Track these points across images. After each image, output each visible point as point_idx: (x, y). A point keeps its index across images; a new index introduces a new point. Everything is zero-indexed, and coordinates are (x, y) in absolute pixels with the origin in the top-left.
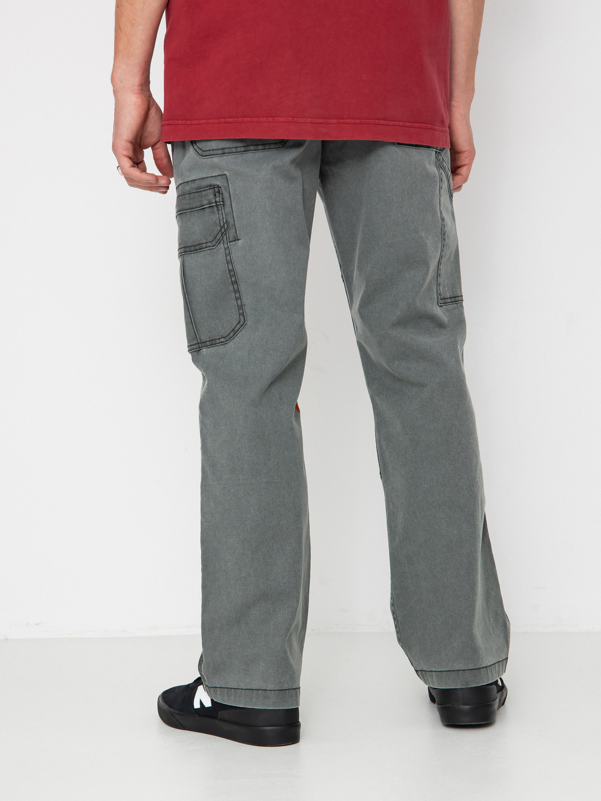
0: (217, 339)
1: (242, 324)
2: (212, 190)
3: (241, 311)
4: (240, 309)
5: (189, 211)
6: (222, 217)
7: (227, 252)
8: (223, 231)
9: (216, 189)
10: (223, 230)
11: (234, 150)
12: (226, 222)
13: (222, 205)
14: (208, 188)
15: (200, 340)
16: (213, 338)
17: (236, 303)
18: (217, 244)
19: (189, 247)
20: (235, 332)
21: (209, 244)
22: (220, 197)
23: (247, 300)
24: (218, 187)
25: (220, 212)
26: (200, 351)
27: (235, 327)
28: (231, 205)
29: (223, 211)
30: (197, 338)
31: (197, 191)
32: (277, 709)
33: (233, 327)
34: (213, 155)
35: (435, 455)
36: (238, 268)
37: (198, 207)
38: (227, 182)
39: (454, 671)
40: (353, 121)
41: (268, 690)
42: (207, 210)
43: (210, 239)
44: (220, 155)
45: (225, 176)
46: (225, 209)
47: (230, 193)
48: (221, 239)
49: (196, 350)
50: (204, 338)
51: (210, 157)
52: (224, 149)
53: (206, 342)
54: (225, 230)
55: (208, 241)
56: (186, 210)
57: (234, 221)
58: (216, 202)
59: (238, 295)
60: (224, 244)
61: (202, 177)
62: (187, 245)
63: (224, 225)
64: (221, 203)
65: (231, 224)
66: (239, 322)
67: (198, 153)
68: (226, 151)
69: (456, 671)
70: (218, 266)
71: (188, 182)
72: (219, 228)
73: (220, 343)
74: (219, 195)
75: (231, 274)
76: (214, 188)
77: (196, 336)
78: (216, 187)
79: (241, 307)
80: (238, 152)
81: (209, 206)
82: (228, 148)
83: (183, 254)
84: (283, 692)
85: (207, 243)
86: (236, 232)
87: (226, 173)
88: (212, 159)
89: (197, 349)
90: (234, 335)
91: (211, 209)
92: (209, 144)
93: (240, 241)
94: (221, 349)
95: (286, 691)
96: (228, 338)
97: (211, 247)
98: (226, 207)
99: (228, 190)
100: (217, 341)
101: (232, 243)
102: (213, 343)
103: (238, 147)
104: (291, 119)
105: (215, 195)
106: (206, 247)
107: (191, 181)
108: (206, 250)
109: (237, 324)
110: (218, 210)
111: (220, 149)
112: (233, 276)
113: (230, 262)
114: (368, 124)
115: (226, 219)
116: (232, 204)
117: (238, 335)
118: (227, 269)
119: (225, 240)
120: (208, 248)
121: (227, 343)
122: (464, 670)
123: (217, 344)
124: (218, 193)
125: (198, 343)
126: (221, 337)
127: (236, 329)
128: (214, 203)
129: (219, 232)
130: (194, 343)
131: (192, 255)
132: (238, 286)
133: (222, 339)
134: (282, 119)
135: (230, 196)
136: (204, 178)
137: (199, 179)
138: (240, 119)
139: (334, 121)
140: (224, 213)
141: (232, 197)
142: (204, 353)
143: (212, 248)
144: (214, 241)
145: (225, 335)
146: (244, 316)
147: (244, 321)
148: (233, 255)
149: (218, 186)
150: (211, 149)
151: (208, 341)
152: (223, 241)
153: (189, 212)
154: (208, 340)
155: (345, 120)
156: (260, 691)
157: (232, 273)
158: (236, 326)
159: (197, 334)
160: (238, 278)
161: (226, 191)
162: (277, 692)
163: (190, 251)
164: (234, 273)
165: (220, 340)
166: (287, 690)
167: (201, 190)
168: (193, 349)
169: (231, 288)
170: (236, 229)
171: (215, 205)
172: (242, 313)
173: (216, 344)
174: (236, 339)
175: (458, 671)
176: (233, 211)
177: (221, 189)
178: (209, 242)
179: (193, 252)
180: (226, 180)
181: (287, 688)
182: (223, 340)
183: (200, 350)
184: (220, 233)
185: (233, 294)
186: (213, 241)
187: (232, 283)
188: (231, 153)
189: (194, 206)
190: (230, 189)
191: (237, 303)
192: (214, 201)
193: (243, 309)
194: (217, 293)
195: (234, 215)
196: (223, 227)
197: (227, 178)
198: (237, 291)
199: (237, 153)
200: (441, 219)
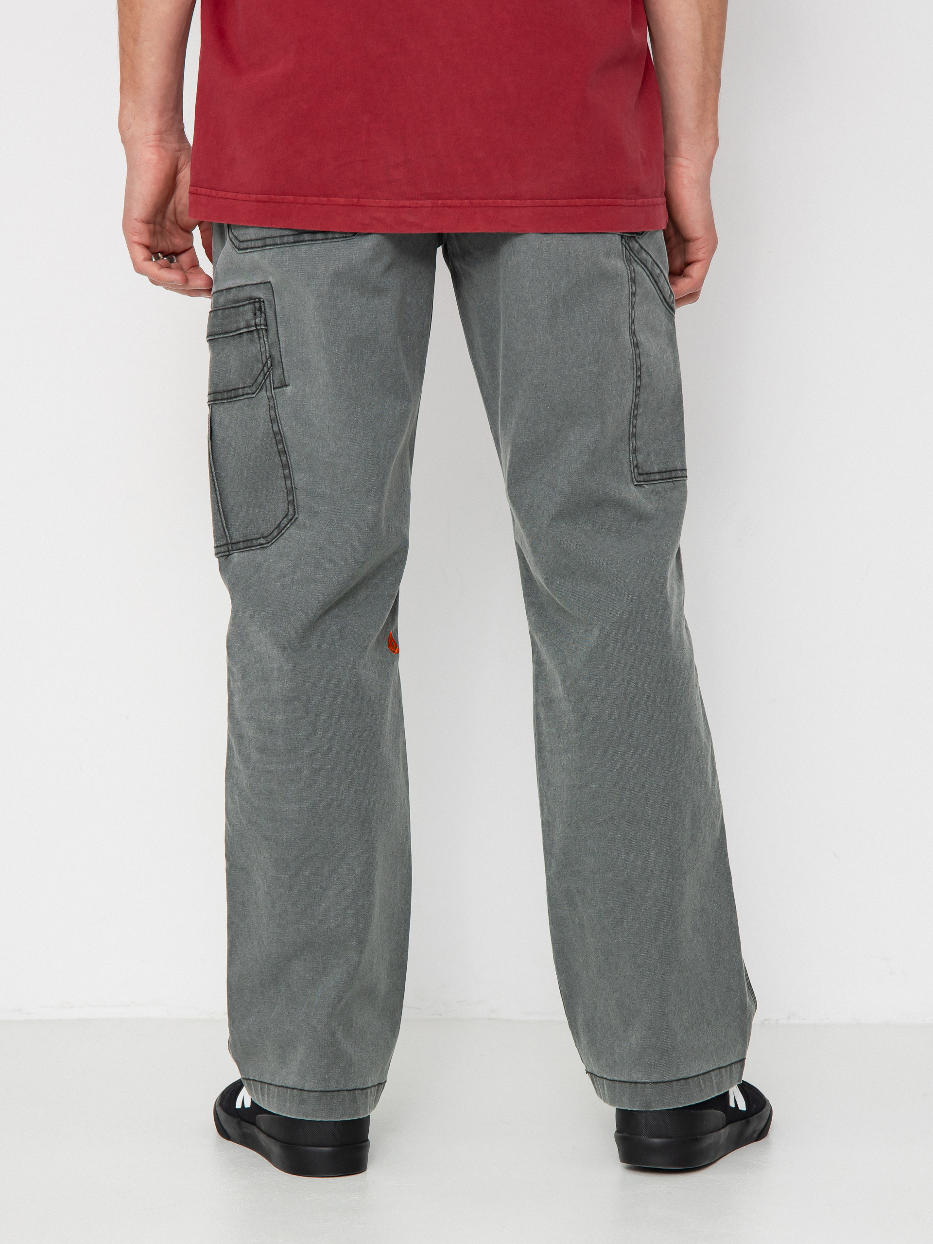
0: (254, 539)
1: (291, 518)
2: (252, 306)
3: (291, 498)
4: (290, 494)
5: (221, 336)
6: (264, 349)
7: (272, 403)
8: (265, 372)
9: (257, 305)
10: (266, 369)
11: (278, 241)
12: (270, 356)
13: (264, 332)
14: (247, 302)
15: (231, 539)
16: (249, 538)
17: (284, 484)
18: (258, 391)
19: (221, 392)
20: (280, 529)
21: (247, 390)
22: (261, 317)
23: (300, 481)
24: (260, 301)
25: (262, 341)
26: (230, 556)
27: (281, 522)
28: (277, 330)
29: (266, 340)
30: (226, 536)
31: (234, 305)
32: (318, 1120)
33: (279, 522)
34: (252, 248)
35: (608, 737)
36: (288, 430)
37: (234, 331)
38: (272, 293)
39: (631, 1082)
40: (458, 202)
41: (306, 1091)
42: (245, 337)
43: (249, 382)
44: (260, 249)
45: (270, 285)
46: (269, 337)
47: (275, 312)
48: (263, 383)
49: (223, 554)
50: (237, 536)
51: (248, 251)
52: (265, 238)
53: (239, 542)
54: (269, 369)
55: (246, 385)
56: (218, 335)
57: (281, 355)
58: (256, 325)
59: (287, 472)
60: (266, 391)
61: (240, 284)
62: (218, 390)
63: (267, 362)
64: (263, 327)
65: (276, 361)
66: (287, 515)
67: (234, 244)
68: (268, 241)
69: (633, 1083)
70: (259, 426)
71: (222, 291)
72: (261, 366)
73: (257, 546)
74: (261, 314)
75: (277, 438)
76: (255, 302)
77: (225, 533)
78: (257, 302)
79: (291, 491)
80: (285, 244)
81: (247, 330)
82: (270, 238)
83: (212, 403)
84: (328, 1094)
85: (244, 387)
86: (283, 373)
87: (270, 279)
88: (251, 255)
89: (225, 552)
90: (279, 534)
91: (250, 336)
92: (246, 231)
93: (289, 388)
94: (258, 555)
95: (333, 1093)
96: (269, 538)
97: (250, 394)
98: (270, 333)
99: (273, 307)
100: (255, 542)
101: (277, 391)
102: (248, 544)
103: (284, 236)
104: (355, 200)
105: (255, 314)
106: (243, 395)
107: (226, 289)
108: (242, 399)
109: (283, 519)
110: (259, 338)
111: (259, 239)
112: (279, 443)
113: (274, 420)
114: (484, 207)
115: (270, 352)
116: (279, 329)
117: (284, 535)
118: (271, 430)
119: (268, 385)
120: (246, 396)
121: (267, 547)
122: (645, 1083)
123: (254, 546)
124: (259, 310)
125: (227, 544)
126: (260, 536)
127: (282, 525)
128: (253, 326)
129: (261, 372)
130: (222, 544)
131: (226, 406)
132: (287, 458)
133: (262, 539)
134: (342, 200)
135: (276, 316)
136: (242, 286)
137: (236, 287)
138: (278, 197)
139: (428, 202)
140: (266, 343)
141: (278, 318)
142: (236, 559)
143: (250, 396)
144: (254, 385)
145: (267, 534)
146: (294, 505)
147: (293, 514)
148: (280, 410)
149: (260, 299)
150: (249, 239)
151: (241, 542)
152: (266, 387)
153: (222, 338)
154: (241, 540)
155: (445, 201)
156: (295, 1091)
157: (278, 436)
158: (282, 520)
159: (226, 529)
160: (286, 445)
161: (271, 307)
162: (318, 1094)
163: (222, 400)
164: (281, 437)
165: (259, 541)
166: (335, 1091)
167: (238, 304)
168: (220, 553)
169: (277, 460)
170: (283, 369)
171: (254, 330)
172: (291, 501)
173: (251, 547)
174: (281, 541)
175: (636, 1083)
176: (279, 341)
177: (264, 305)
178: (247, 387)
179: (226, 401)
180: (271, 290)
181: (335, 1089)
182: (262, 541)
183: (230, 554)
184: (262, 374)
185: (281, 470)
186: (252, 385)
187: (279, 453)
188: (274, 245)
189: (229, 328)
190: (276, 306)
191: (286, 485)
192: (253, 323)
193: (293, 495)
194: (256, 467)
195: (281, 346)
196: (265, 363)
197: (272, 288)
198: (286, 466)
199: (282, 246)
200: (632, 344)
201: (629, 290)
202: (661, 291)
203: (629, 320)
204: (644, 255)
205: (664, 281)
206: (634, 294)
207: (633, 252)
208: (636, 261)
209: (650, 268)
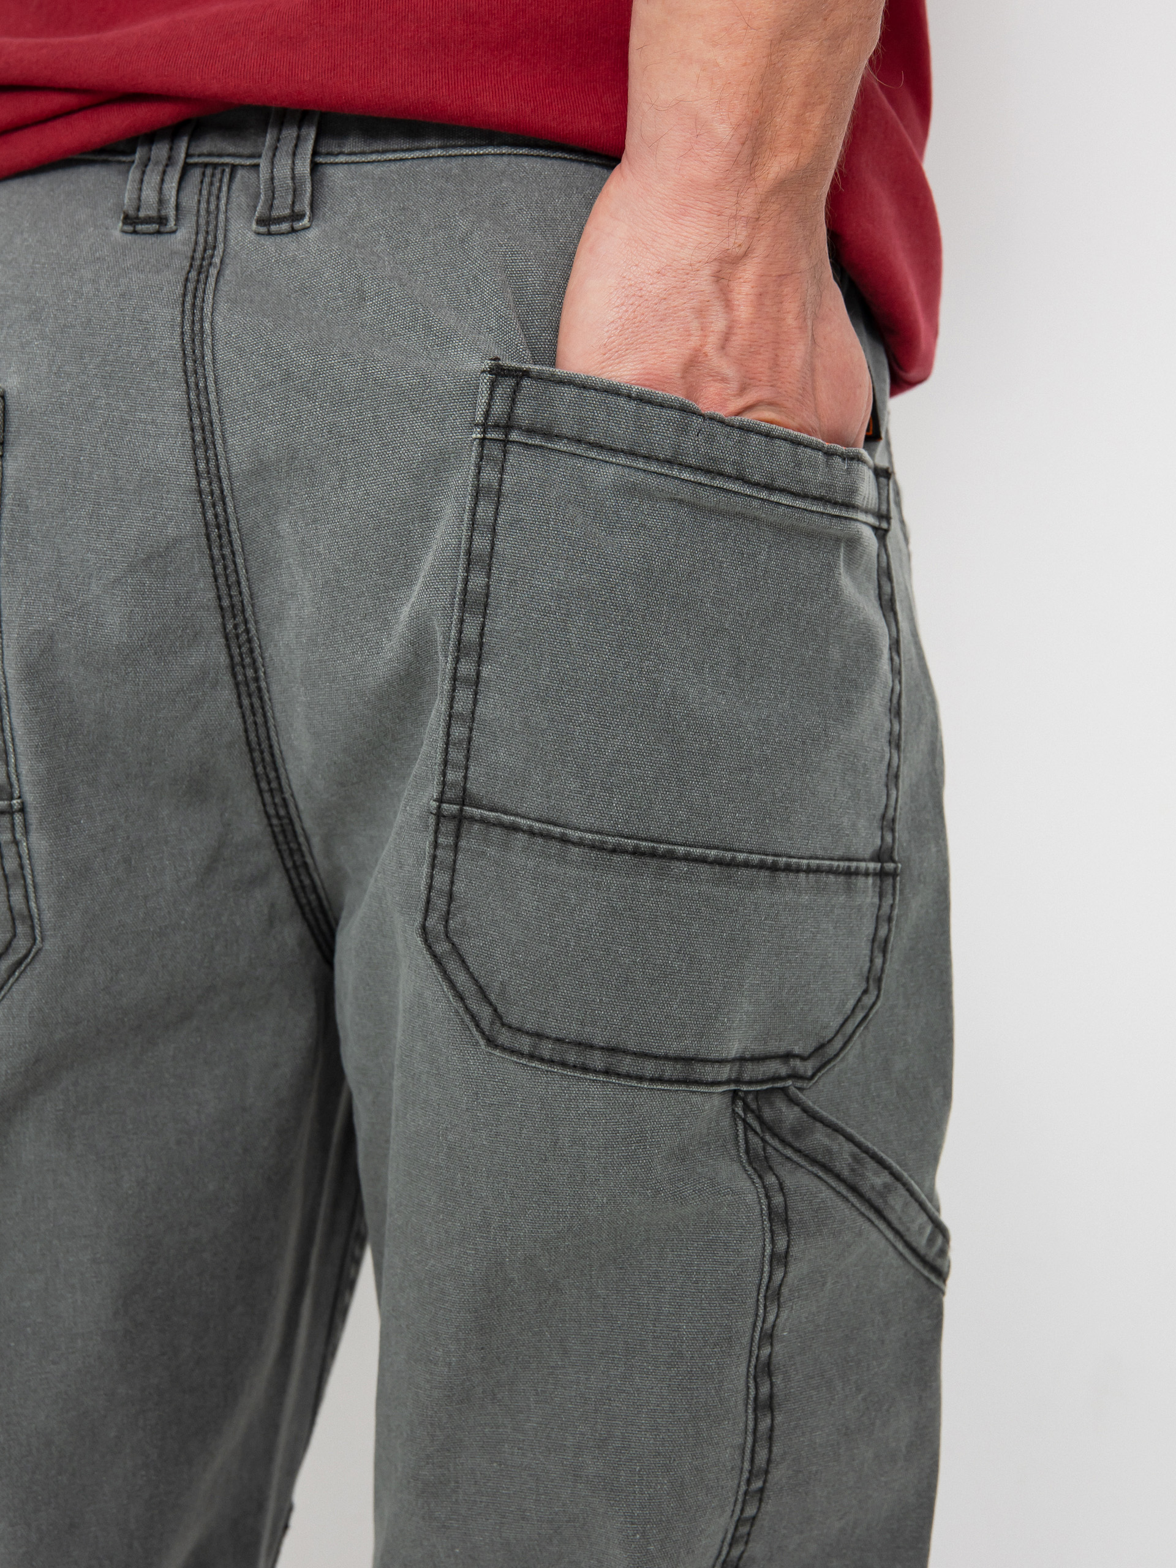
200: (751, 1402)
201: (764, 1246)
202: (897, 1233)
203: (754, 1331)
204: (820, 1137)
205: (906, 1204)
206: (780, 1259)
207: (775, 1135)
208: (788, 1159)
209: (846, 1173)
